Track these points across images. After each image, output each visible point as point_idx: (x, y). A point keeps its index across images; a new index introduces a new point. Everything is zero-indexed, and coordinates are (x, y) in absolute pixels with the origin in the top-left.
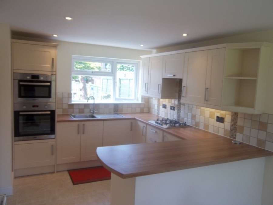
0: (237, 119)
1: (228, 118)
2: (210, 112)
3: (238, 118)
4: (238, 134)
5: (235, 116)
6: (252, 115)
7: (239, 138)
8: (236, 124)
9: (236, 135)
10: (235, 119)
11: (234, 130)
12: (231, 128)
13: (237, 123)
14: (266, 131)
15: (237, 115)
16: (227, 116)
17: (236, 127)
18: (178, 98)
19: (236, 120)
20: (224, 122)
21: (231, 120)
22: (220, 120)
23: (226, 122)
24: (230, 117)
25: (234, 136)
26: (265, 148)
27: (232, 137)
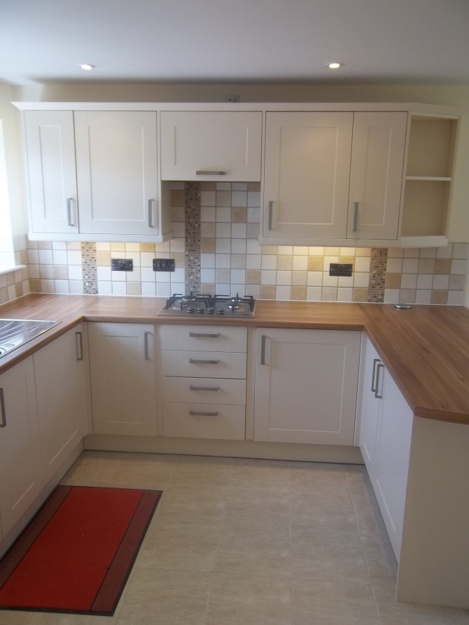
0: (386, 262)
1: (362, 264)
2: (310, 258)
3: (389, 260)
4: (387, 291)
5: (380, 256)
6: (420, 249)
7: (391, 297)
8: (384, 272)
9: (383, 295)
10: (380, 262)
11: (378, 285)
12: (370, 282)
13: (385, 270)
14: (448, 273)
15: (386, 254)
16: (358, 260)
17: (384, 277)
18: (183, 234)
19: (383, 265)
20: (353, 273)
21: (371, 267)
22: (341, 270)
23: (356, 273)
24: (369, 260)
25: (380, 297)
26: (446, 303)
27: (374, 299)
